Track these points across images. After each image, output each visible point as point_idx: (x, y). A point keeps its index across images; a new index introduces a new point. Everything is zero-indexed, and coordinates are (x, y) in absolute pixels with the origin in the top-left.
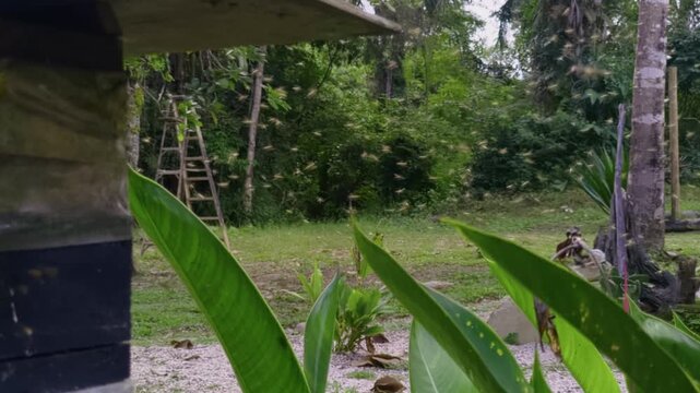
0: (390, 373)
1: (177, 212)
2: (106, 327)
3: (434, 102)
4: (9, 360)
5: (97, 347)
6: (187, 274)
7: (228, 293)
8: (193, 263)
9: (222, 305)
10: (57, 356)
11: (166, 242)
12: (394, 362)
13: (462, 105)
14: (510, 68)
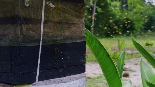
0: (126, 72)
1: (90, 35)
2: (81, 61)
3: (135, 10)
4: (61, 68)
5: (79, 65)
6: (92, 49)
7: (101, 53)
8: (94, 46)
9: (100, 56)
10: (71, 67)
11: (88, 42)
12: (127, 69)
13: (141, 11)
14: (152, 2)
